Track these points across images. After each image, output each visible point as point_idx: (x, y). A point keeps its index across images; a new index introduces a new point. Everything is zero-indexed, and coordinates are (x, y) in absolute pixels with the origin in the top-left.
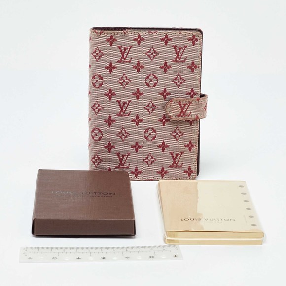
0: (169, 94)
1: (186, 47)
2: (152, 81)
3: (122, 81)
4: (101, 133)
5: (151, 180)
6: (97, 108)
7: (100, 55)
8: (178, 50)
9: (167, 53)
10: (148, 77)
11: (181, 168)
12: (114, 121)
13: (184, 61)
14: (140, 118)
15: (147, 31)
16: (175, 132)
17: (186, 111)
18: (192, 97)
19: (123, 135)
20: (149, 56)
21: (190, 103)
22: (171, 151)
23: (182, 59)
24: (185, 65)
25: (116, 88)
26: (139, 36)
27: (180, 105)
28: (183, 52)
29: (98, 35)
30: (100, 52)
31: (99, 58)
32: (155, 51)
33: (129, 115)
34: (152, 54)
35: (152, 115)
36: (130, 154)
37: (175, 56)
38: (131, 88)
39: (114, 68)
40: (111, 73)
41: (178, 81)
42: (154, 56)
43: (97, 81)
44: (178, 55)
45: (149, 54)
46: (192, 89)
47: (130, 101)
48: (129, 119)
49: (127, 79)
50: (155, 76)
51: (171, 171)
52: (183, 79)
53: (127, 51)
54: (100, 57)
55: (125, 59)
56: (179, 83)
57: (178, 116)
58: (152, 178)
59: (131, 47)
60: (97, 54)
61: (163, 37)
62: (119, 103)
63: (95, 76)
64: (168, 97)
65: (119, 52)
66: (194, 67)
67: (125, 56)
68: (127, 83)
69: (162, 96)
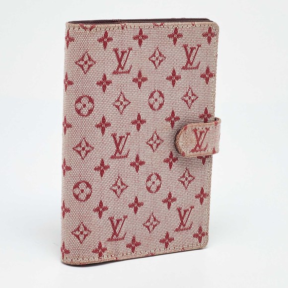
0: (178, 119)
1: (199, 46)
2: (156, 100)
3: (118, 104)
4: (90, 188)
5: (153, 255)
6: (83, 149)
7: (89, 63)
8: (189, 51)
9: (175, 56)
10: (152, 96)
11: (189, 231)
12: (108, 167)
13: (197, 68)
14: (141, 159)
15: (151, 24)
16: (184, 176)
17: (202, 142)
18: (206, 121)
19: (119, 187)
20: (154, 62)
21: (207, 129)
22: (179, 206)
23: (194, 65)
24: (198, 73)
25: (111, 115)
26: (141, 32)
27: (196, 133)
28: (196, 54)
29: (88, 32)
30: (90, 59)
31: (88, 69)
32: (160, 54)
33: (126, 156)
34: (157, 59)
35: (156, 153)
36: (127, 217)
37: (185, 60)
38: (130, 114)
39: (109, 83)
40: (104, 91)
41: (189, 98)
42: (160, 61)
43: (84, 106)
44: (189, 59)
45: (153, 59)
46: (206, 108)
47: (128, 134)
48: (128, 162)
49: (125, 100)
50: (160, 93)
51: (178, 237)
52: (195, 96)
53: (125, 55)
54: (90, 66)
55: (123, 69)
56: (190, 102)
57: (193, 151)
58: (153, 251)
59: (130, 49)
60: (86, 63)
61: (172, 31)
62: (115, 138)
63: (82, 97)
64: (176, 123)
65: (115, 58)
66: (208, 75)
67: (122, 63)
68: (125, 106)
69: (169, 123)
